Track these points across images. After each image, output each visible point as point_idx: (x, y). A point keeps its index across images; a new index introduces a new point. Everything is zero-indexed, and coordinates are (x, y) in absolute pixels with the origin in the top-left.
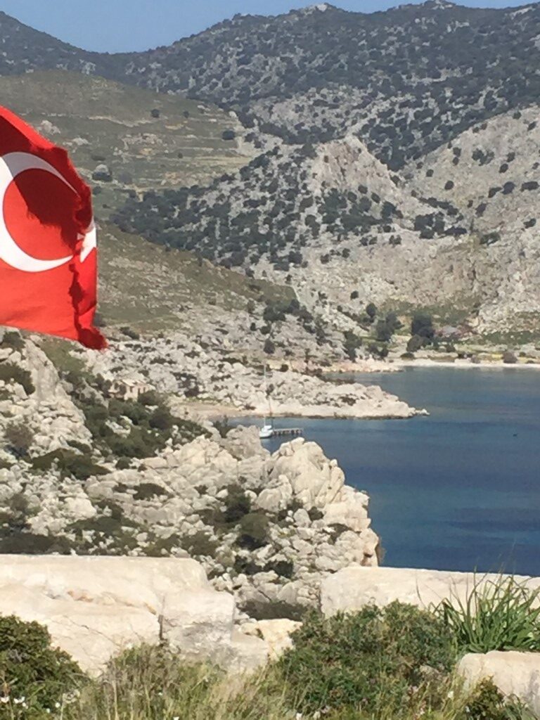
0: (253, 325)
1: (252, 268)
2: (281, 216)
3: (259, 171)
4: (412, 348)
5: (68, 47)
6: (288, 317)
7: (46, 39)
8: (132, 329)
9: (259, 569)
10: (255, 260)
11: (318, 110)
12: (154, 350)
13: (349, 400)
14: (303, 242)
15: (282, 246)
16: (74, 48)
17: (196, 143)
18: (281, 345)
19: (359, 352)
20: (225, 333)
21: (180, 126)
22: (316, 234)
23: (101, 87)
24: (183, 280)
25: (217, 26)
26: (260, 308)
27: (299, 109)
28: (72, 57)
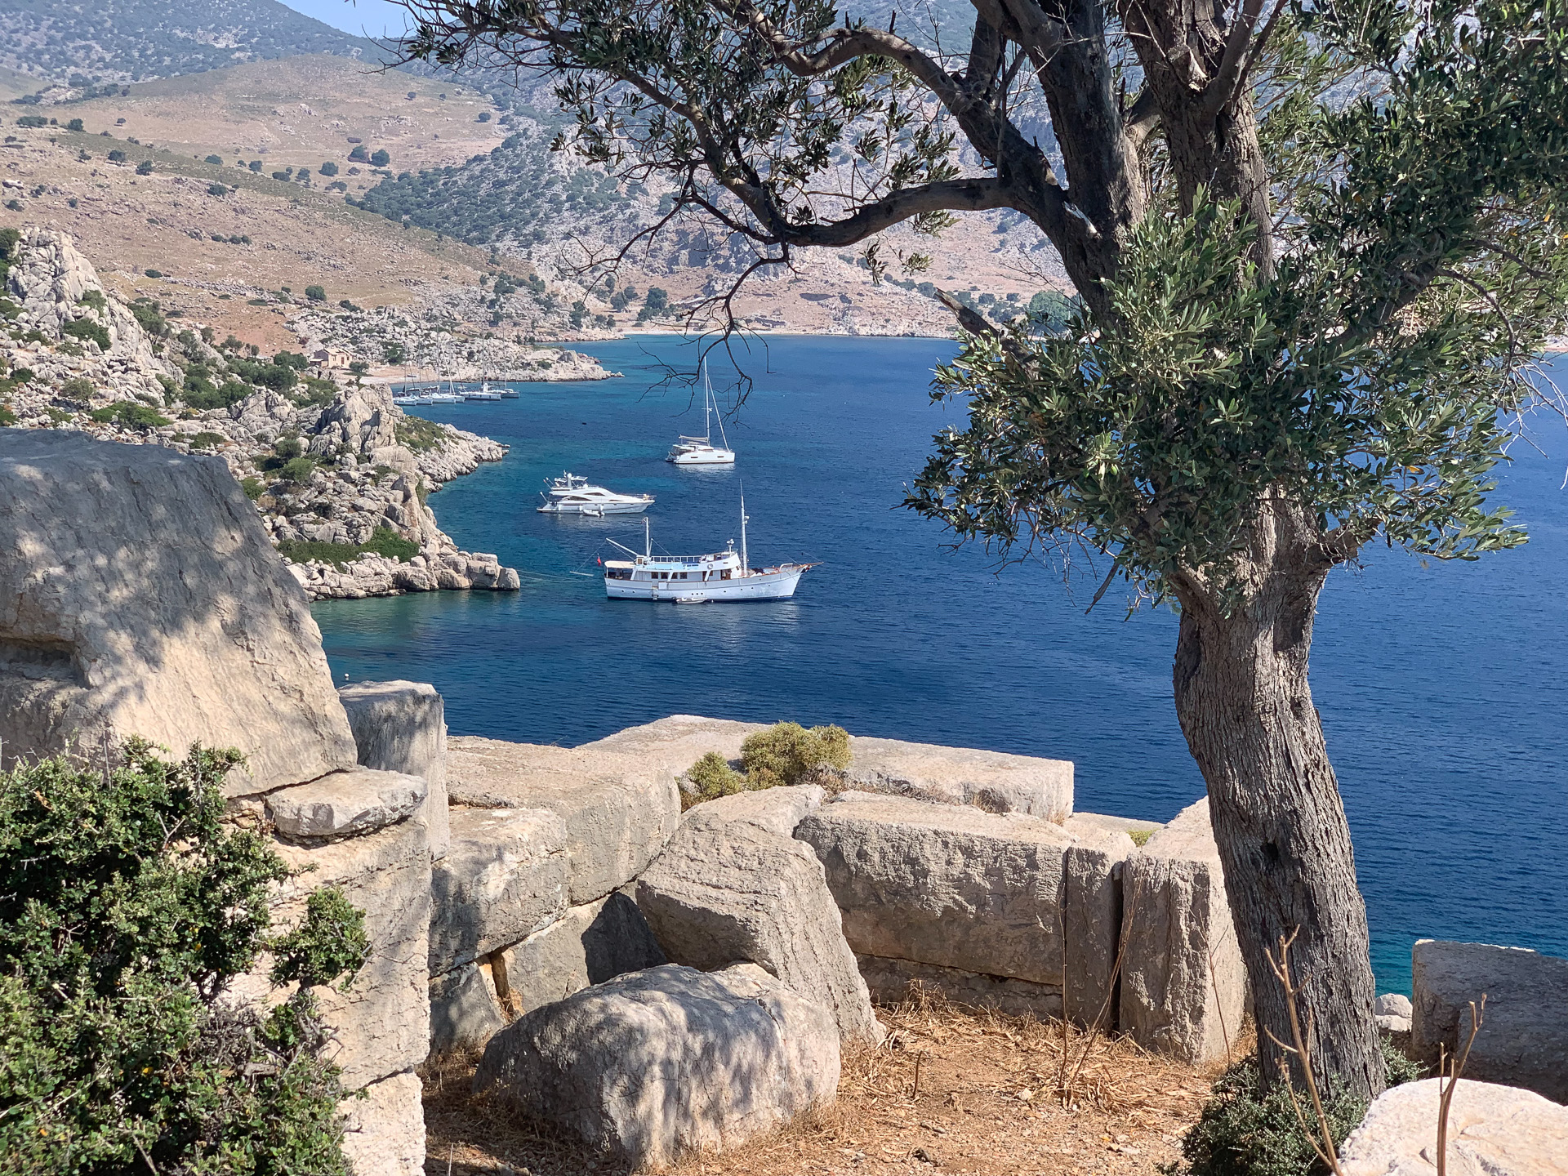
0: (483, 298)
1: (498, 245)
2: (527, 195)
3: (509, 152)
4: (643, 316)
5: (338, 33)
6: (520, 289)
9: (299, 511)
10: (499, 238)
12: (363, 320)
13: (544, 364)
14: (547, 218)
15: (528, 223)
16: (341, 34)
17: (452, 125)
18: (509, 316)
20: (455, 305)
21: (437, 109)
22: (559, 211)
24: (421, 256)
26: (491, 283)
28: (339, 42)
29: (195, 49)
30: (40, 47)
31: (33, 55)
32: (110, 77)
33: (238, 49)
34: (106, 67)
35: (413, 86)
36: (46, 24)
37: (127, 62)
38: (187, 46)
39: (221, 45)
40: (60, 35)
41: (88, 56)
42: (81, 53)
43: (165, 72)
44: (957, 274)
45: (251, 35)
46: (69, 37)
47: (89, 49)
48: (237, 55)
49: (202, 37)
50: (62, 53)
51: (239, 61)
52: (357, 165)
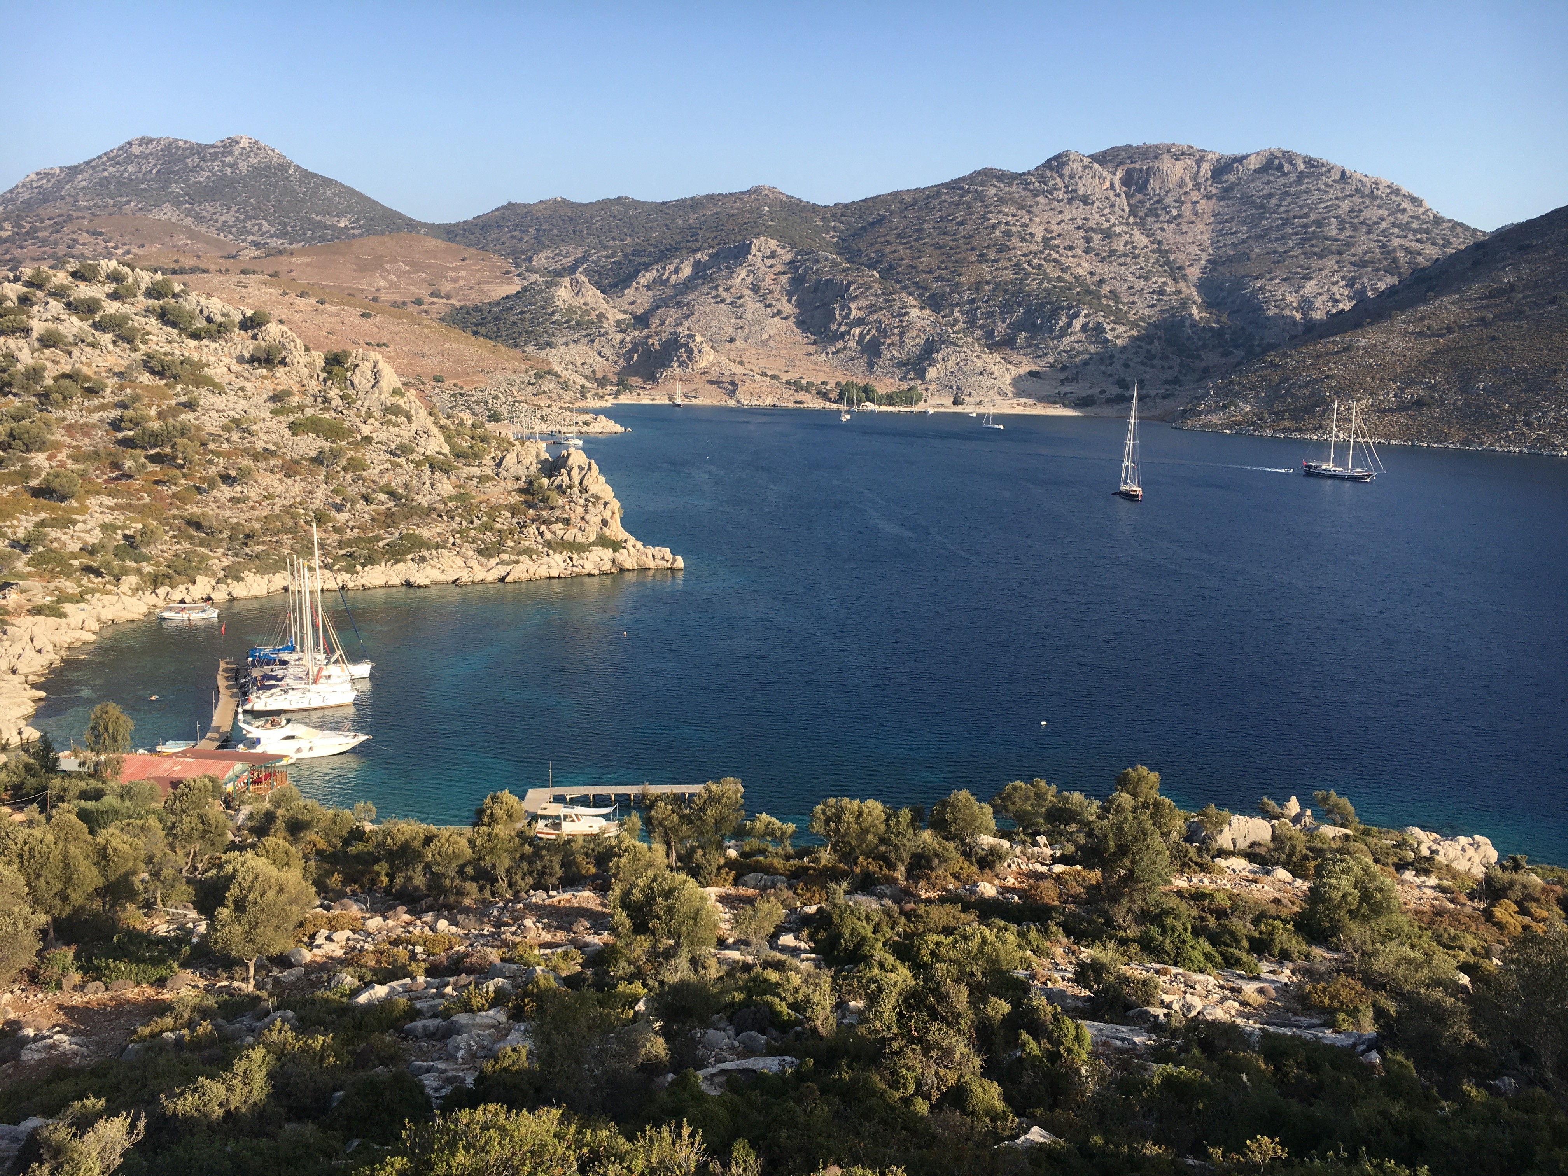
0: (529, 381)
2: (540, 320)
3: (526, 293)
4: (618, 392)
6: (548, 376)
7: (396, 214)
8: (460, 384)
11: (558, 258)
13: (586, 423)
14: (553, 334)
15: (542, 336)
17: (489, 277)
18: (545, 392)
19: (589, 395)
20: (514, 385)
21: (480, 267)
22: (560, 329)
23: (432, 243)
24: (487, 355)
25: (497, 209)
26: (532, 373)
27: (547, 258)
28: (411, 226)
29: (326, 227)
30: (230, 223)
31: (225, 228)
32: (276, 243)
33: (353, 228)
34: (271, 236)
35: (465, 254)
36: (234, 209)
37: (283, 234)
38: (323, 226)
39: (342, 225)
40: (242, 217)
41: (260, 230)
42: (256, 228)
43: (308, 241)
44: (791, 369)
45: (358, 220)
46: (248, 218)
47: (260, 225)
48: (352, 231)
49: (329, 220)
50: (245, 227)
51: (354, 236)
52: (435, 300)
